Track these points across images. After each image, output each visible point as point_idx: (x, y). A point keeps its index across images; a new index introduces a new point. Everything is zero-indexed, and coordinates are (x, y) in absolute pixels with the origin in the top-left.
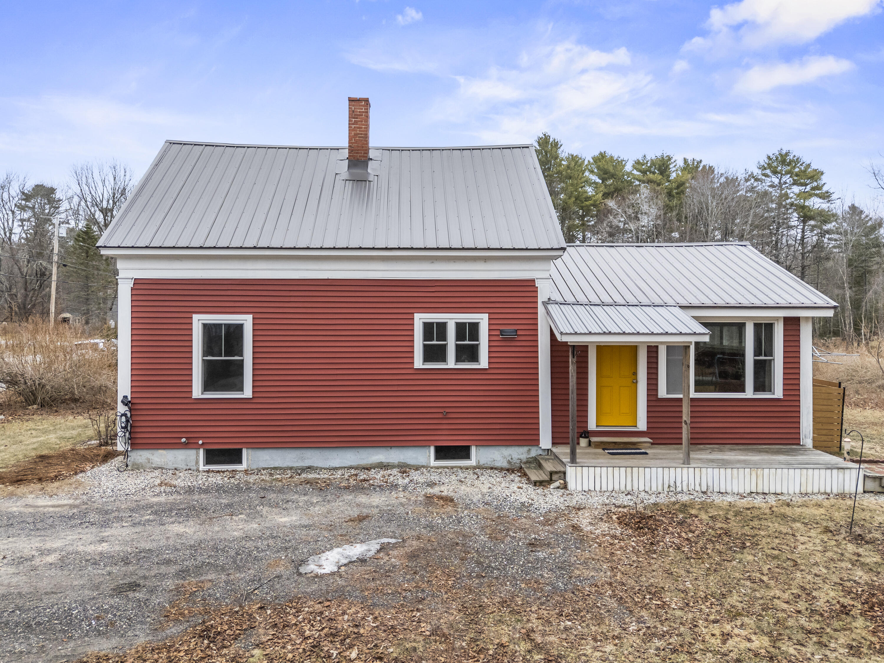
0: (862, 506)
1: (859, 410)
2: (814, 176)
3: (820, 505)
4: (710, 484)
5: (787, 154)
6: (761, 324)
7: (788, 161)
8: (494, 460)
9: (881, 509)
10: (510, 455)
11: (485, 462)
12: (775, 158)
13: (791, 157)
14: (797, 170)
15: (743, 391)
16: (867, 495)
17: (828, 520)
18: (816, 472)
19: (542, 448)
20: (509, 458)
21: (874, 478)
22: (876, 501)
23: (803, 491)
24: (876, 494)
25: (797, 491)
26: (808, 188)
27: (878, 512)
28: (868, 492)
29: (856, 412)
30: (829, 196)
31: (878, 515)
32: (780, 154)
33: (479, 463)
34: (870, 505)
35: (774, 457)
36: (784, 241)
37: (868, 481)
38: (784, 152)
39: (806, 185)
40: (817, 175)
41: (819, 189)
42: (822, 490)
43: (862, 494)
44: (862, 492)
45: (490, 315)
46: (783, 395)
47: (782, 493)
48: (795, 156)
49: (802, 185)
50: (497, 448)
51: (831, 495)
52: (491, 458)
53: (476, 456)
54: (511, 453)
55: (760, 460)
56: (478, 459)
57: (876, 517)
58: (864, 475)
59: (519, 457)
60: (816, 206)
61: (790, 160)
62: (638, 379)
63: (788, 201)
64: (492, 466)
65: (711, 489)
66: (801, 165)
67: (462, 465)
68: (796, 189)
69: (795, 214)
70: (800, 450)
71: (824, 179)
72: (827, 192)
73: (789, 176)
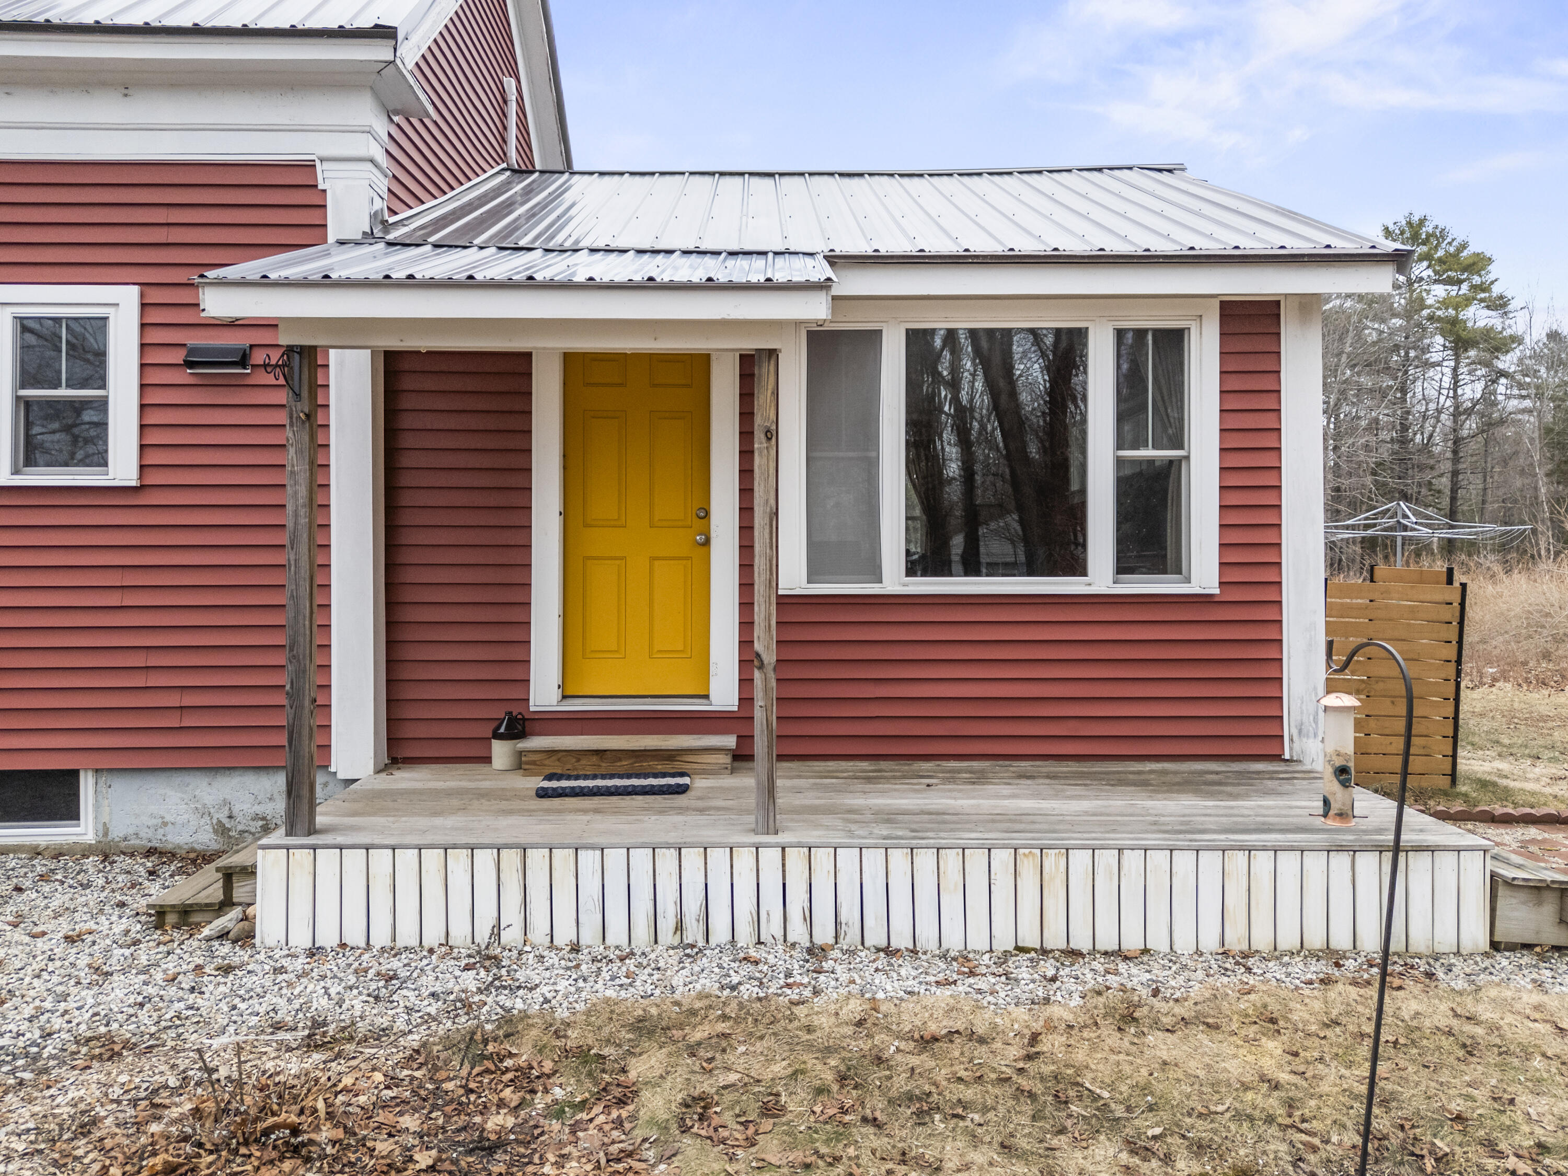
0: (1469, 1028)
1: (1546, 692)
2: (1474, 264)
3: (1273, 1021)
4: (850, 913)
5: (1422, 222)
6: (1145, 331)
7: (1424, 236)
8: (165, 824)
9: (1554, 1046)
10: (225, 802)
11: (131, 831)
12: (1397, 232)
13: (1430, 230)
14: (1440, 253)
15: (1077, 567)
16: (1503, 960)
17: (1270, 1120)
18: (1289, 862)
19: (341, 776)
20: (222, 816)
21: (1538, 889)
22: (1536, 998)
23: (1236, 941)
24: (1542, 958)
25: (1210, 942)
26: (1465, 287)
27: (1537, 1062)
28: (1512, 947)
29: (1537, 696)
30: (1505, 305)
31: (1538, 1086)
32: (1409, 224)
33: (106, 834)
34: (1509, 1018)
35: (1149, 803)
36: (1419, 390)
37: (1506, 901)
38: (1415, 219)
39: (1459, 282)
40: (1479, 263)
41: (1484, 291)
42: (1316, 940)
43: (1486, 954)
44: (1485, 945)
45: (148, 290)
46: (1221, 584)
47: (1146, 951)
48: (1437, 227)
49: (1450, 282)
50: (178, 779)
51: (1350, 964)
52: (152, 816)
53: (97, 807)
54: (228, 797)
55: (1086, 813)
56: (105, 818)
57: (1523, 1099)
58: (1493, 875)
59: (258, 809)
60: (1481, 324)
61: (1427, 233)
62: (713, 535)
63: (1425, 313)
64: (155, 844)
65: (851, 937)
66: (1450, 243)
67: (42, 842)
68: (1440, 291)
69: (1439, 340)
70: (1272, 776)
71: (1494, 271)
72: (1501, 297)
73: (1425, 264)
